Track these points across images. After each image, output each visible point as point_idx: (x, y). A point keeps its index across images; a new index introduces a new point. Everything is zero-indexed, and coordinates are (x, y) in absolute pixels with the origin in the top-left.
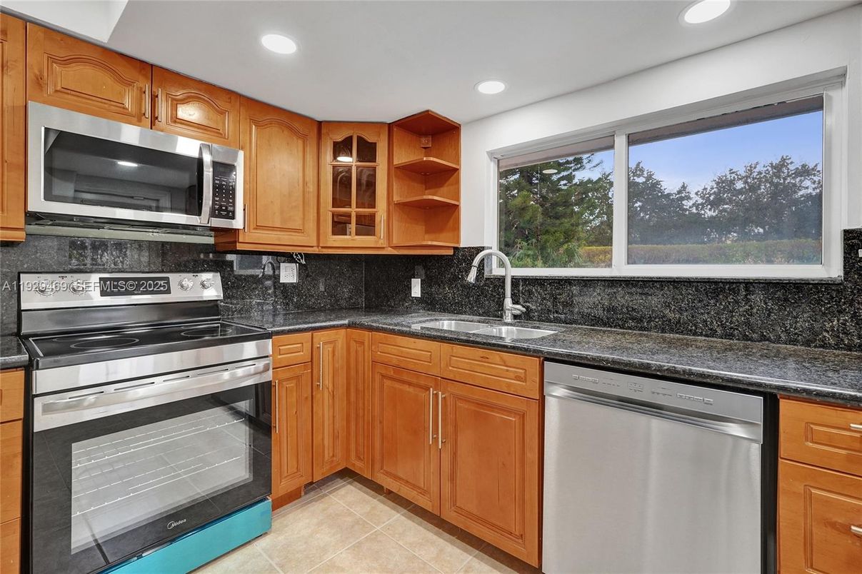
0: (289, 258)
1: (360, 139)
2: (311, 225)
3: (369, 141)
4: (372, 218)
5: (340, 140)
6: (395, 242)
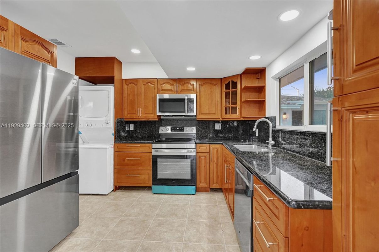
0: (218, 122)
1: (233, 82)
2: (219, 112)
3: (235, 81)
4: (236, 108)
5: (227, 83)
6: (243, 116)
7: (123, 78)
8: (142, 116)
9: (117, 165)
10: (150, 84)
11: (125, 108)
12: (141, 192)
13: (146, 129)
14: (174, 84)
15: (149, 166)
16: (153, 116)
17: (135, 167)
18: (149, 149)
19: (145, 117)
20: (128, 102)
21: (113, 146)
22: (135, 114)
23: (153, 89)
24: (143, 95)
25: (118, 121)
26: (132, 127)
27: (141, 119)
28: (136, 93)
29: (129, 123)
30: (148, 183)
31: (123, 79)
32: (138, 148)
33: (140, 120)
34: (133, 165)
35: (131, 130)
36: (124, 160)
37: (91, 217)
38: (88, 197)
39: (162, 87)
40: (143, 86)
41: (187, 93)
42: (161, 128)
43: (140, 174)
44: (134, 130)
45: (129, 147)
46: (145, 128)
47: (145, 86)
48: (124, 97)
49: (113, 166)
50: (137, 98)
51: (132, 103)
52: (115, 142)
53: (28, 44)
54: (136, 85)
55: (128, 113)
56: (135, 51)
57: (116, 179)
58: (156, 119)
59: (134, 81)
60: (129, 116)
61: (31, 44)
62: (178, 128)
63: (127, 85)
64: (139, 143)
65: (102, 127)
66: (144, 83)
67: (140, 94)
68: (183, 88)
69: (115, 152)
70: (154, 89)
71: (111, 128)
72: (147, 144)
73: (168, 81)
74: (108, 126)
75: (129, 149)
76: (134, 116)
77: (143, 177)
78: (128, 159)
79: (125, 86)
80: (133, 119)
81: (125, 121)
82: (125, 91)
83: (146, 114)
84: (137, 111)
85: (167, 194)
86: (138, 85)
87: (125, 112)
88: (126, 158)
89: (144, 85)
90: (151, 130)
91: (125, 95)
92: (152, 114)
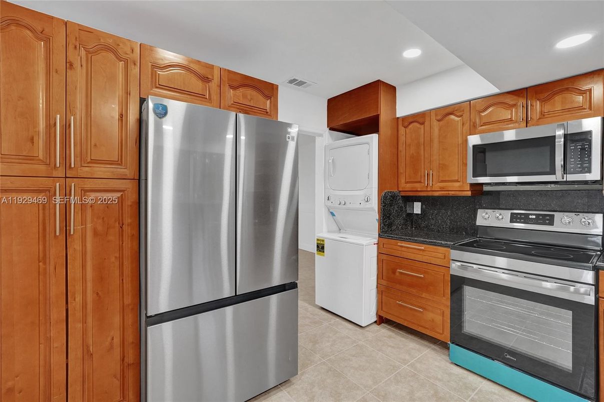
7: (398, 116)
8: (435, 187)
9: (382, 279)
10: (452, 117)
11: (402, 171)
12: (426, 346)
13: (447, 213)
14: (519, 104)
15: (444, 296)
16: (459, 187)
17: (414, 291)
18: (444, 259)
19: (442, 189)
20: (407, 158)
21: (376, 241)
22: (420, 182)
23: (460, 125)
24: (436, 141)
25: (385, 197)
26: (417, 208)
27: (434, 193)
28: (422, 140)
29: (410, 199)
30: (441, 334)
31: (398, 118)
32: (421, 253)
33: (430, 194)
34: (411, 285)
35: (416, 214)
36: (394, 272)
37: (324, 363)
38: (338, 319)
39: (480, 117)
40: (436, 125)
41: (564, 120)
42: (480, 212)
43: (424, 309)
44: (421, 214)
45: (403, 249)
46: (445, 210)
47: (441, 123)
48: (400, 151)
49: (375, 278)
50: (424, 150)
51: (415, 161)
52: (380, 236)
53: (238, 92)
54: (423, 123)
55: (407, 180)
56: (412, 53)
57: (380, 304)
58: (466, 193)
59: (419, 118)
60: (408, 187)
61: (241, 91)
62: (532, 214)
63: (405, 127)
64: (423, 243)
65: (358, 206)
66: (439, 118)
67: (431, 140)
68: (547, 108)
69: (379, 253)
70: (463, 124)
71: (372, 209)
72: (439, 248)
73: (502, 99)
74: (368, 205)
75: (403, 253)
76: (418, 186)
77: (430, 316)
78: (401, 271)
79: (402, 130)
80: (417, 193)
81: (402, 196)
82: (402, 139)
83: (443, 181)
84: (425, 176)
85: (489, 380)
86: (427, 123)
87: (403, 180)
88: (397, 269)
89: (439, 121)
90: (457, 215)
91: (401, 148)
92: (457, 181)
